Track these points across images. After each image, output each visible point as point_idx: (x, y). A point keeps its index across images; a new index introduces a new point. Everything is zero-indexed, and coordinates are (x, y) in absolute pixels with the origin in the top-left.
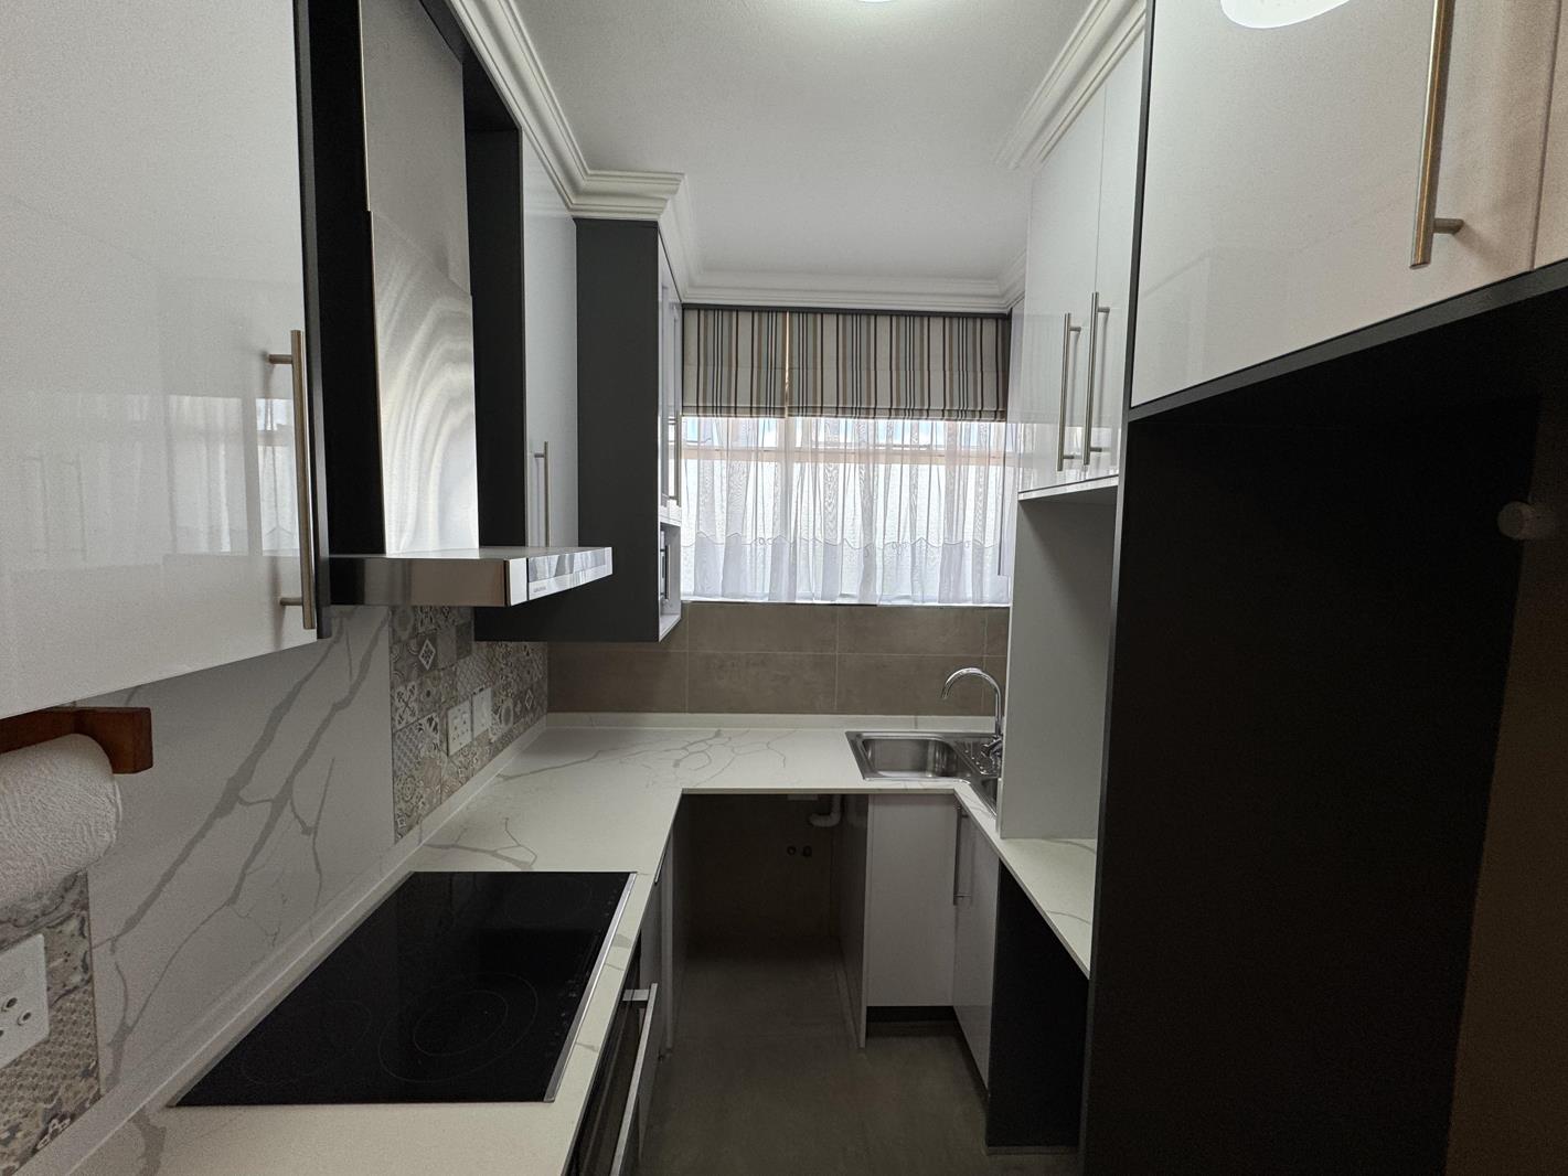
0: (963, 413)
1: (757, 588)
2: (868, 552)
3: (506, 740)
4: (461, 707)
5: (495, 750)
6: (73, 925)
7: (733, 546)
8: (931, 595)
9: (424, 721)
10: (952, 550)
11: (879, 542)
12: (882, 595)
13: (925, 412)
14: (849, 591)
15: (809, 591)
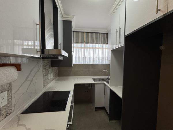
0: (103, 43)
1: (82, 62)
2: (94, 58)
4: (50, 74)
5: (53, 80)
6: (10, 91)
7: (79, 58)
8: (100, 63)
9: (46, 75)
10: (102, 58)
11: (95, 57)
12: (95, 63)
13: (99, 43)
14: (92, 63)
15: (87, 62)
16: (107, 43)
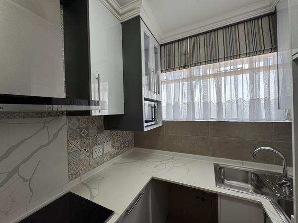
0: (256, 53)
1: (183, 117)
3: (117, 154)
4: (99, 146)
5: (113, 157)
8: (246, 118)
9: (82, 150)
11: (223, 101)
12: (225, 118)
13: (239, 56)
14: (213, 117)
15: (199, 117)
16: (274, 48)
